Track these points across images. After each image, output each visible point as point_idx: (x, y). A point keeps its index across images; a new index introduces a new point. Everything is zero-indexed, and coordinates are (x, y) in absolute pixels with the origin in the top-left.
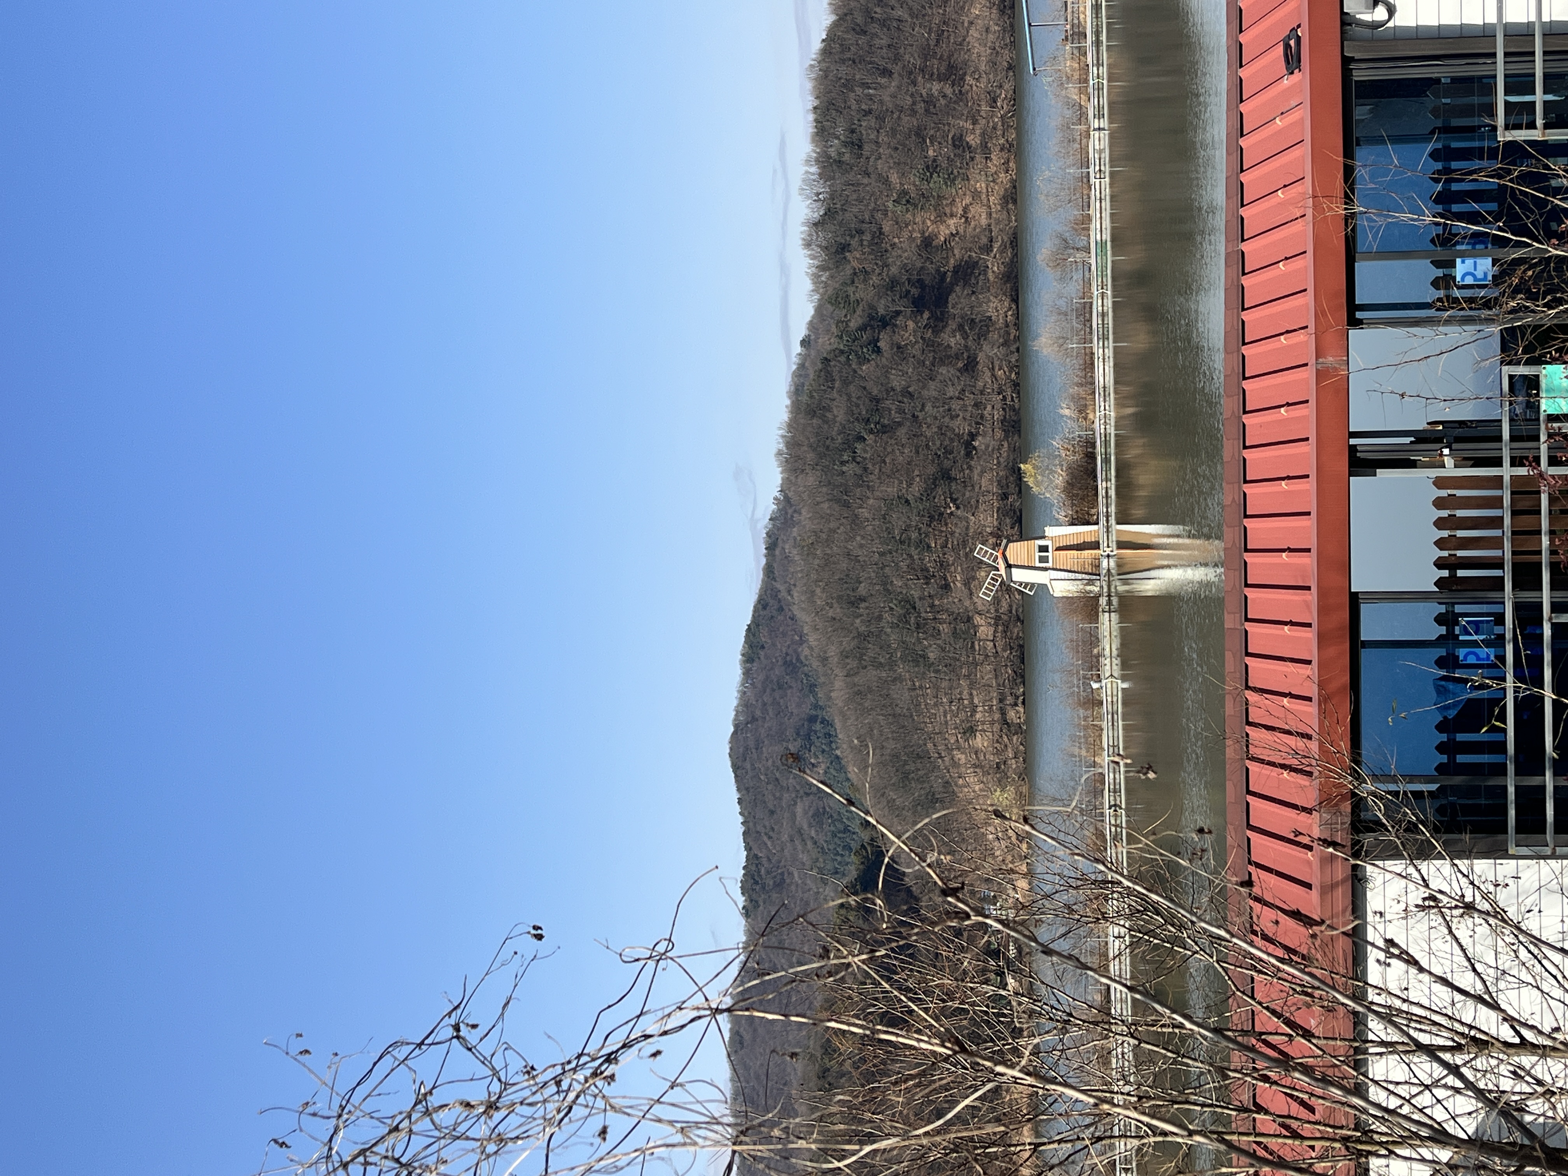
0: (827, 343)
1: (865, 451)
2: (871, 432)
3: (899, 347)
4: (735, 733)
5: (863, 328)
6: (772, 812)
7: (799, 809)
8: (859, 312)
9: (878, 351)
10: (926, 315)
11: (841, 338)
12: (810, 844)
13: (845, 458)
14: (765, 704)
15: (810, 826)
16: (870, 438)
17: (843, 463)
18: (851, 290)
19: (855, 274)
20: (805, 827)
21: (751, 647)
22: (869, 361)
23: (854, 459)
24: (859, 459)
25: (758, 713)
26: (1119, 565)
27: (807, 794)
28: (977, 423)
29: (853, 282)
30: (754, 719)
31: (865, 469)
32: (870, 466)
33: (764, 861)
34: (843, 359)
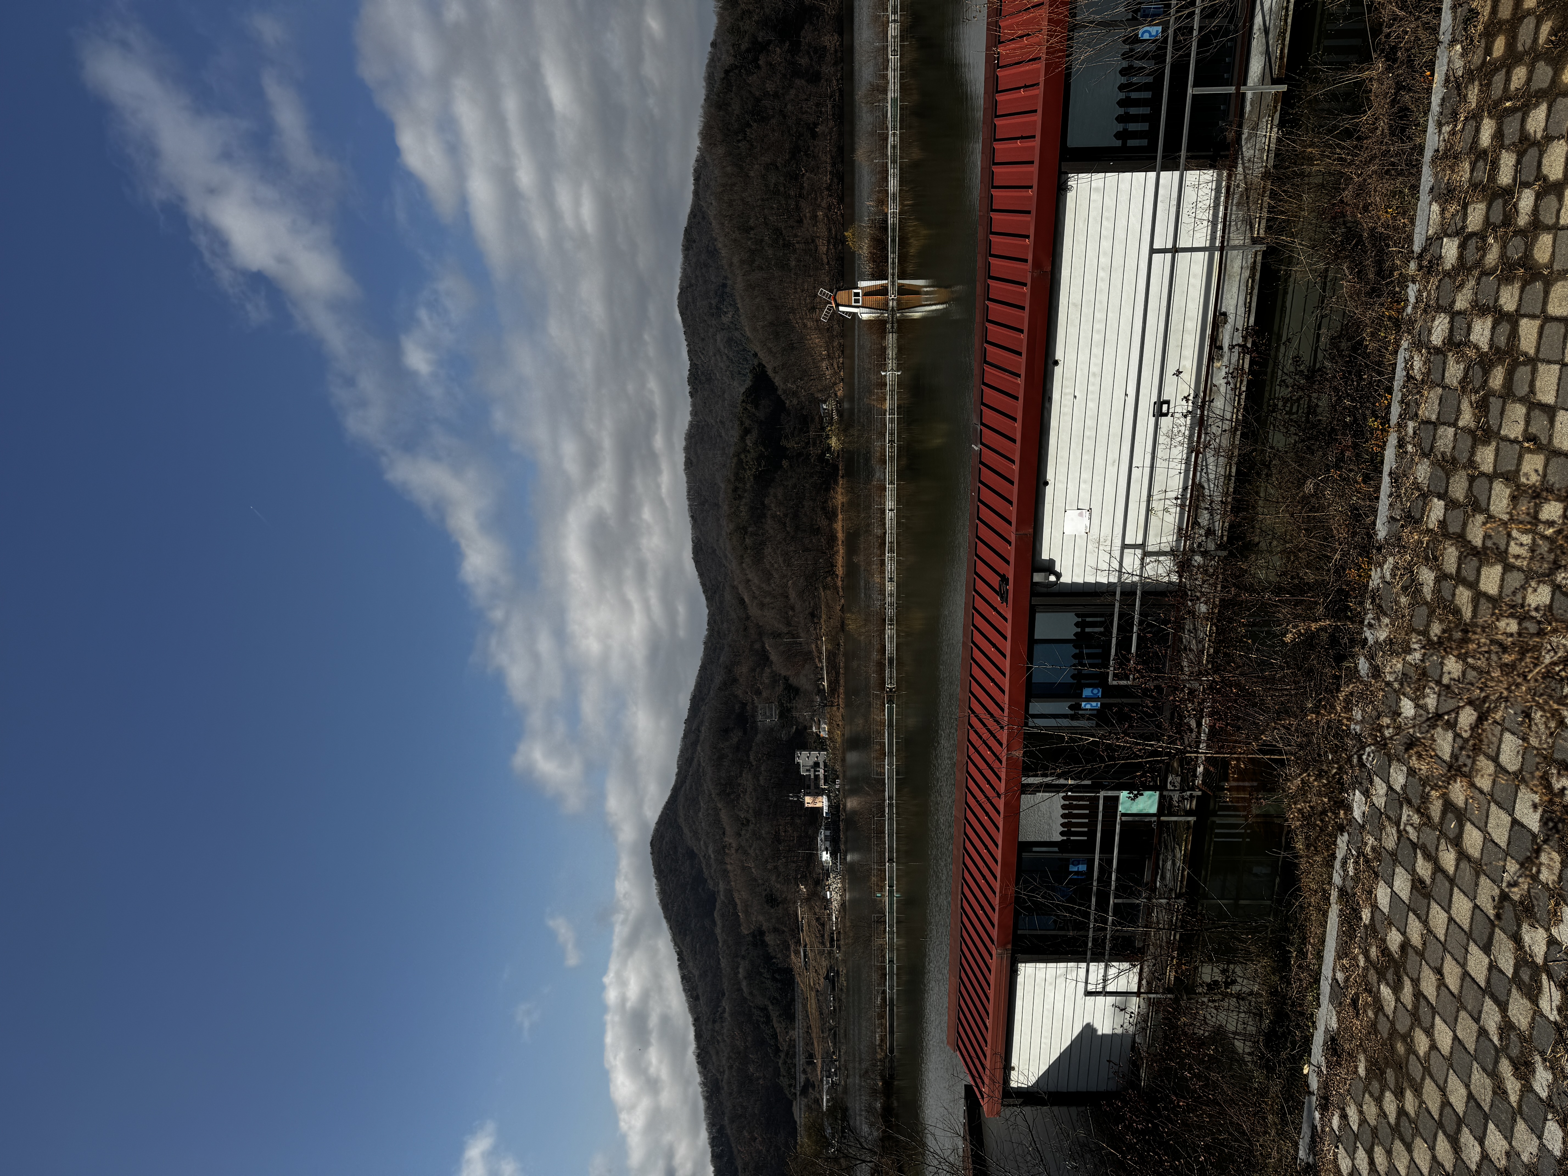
0: (727, 60)
1: (752, 133)
2: (755, 121)
3: (771, 64)
4: (680, 293)
5: (748, 50)
6: (703, 339)
7: (718, 337)
8: (746, 39)
9: (758, 67)
10: (787, 44)
11: (736, 57)
12: (725, 358)
13: (740, 138)
14: (697, 276)
15: (725, 347)
16: (755, 125)
17: (739, 141)
18: (741, 24)
19: (743, 13)
20: (722, 348)
21: (687, 241)
22: (753, 73)
23: (745, 138)
24: (748, 139)
25: (693, 281)
26: (898, 304)
27: (723, 329)
28: (818, 117)
29: (742, 19)
30: (691, 285)
31: (752, 145)
32: (755, 144)
33: (700, 366)
34: (737, 71)
